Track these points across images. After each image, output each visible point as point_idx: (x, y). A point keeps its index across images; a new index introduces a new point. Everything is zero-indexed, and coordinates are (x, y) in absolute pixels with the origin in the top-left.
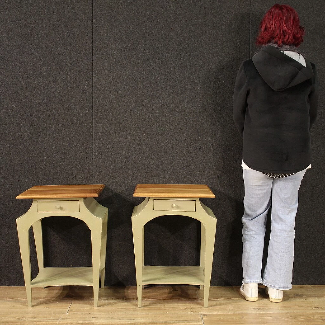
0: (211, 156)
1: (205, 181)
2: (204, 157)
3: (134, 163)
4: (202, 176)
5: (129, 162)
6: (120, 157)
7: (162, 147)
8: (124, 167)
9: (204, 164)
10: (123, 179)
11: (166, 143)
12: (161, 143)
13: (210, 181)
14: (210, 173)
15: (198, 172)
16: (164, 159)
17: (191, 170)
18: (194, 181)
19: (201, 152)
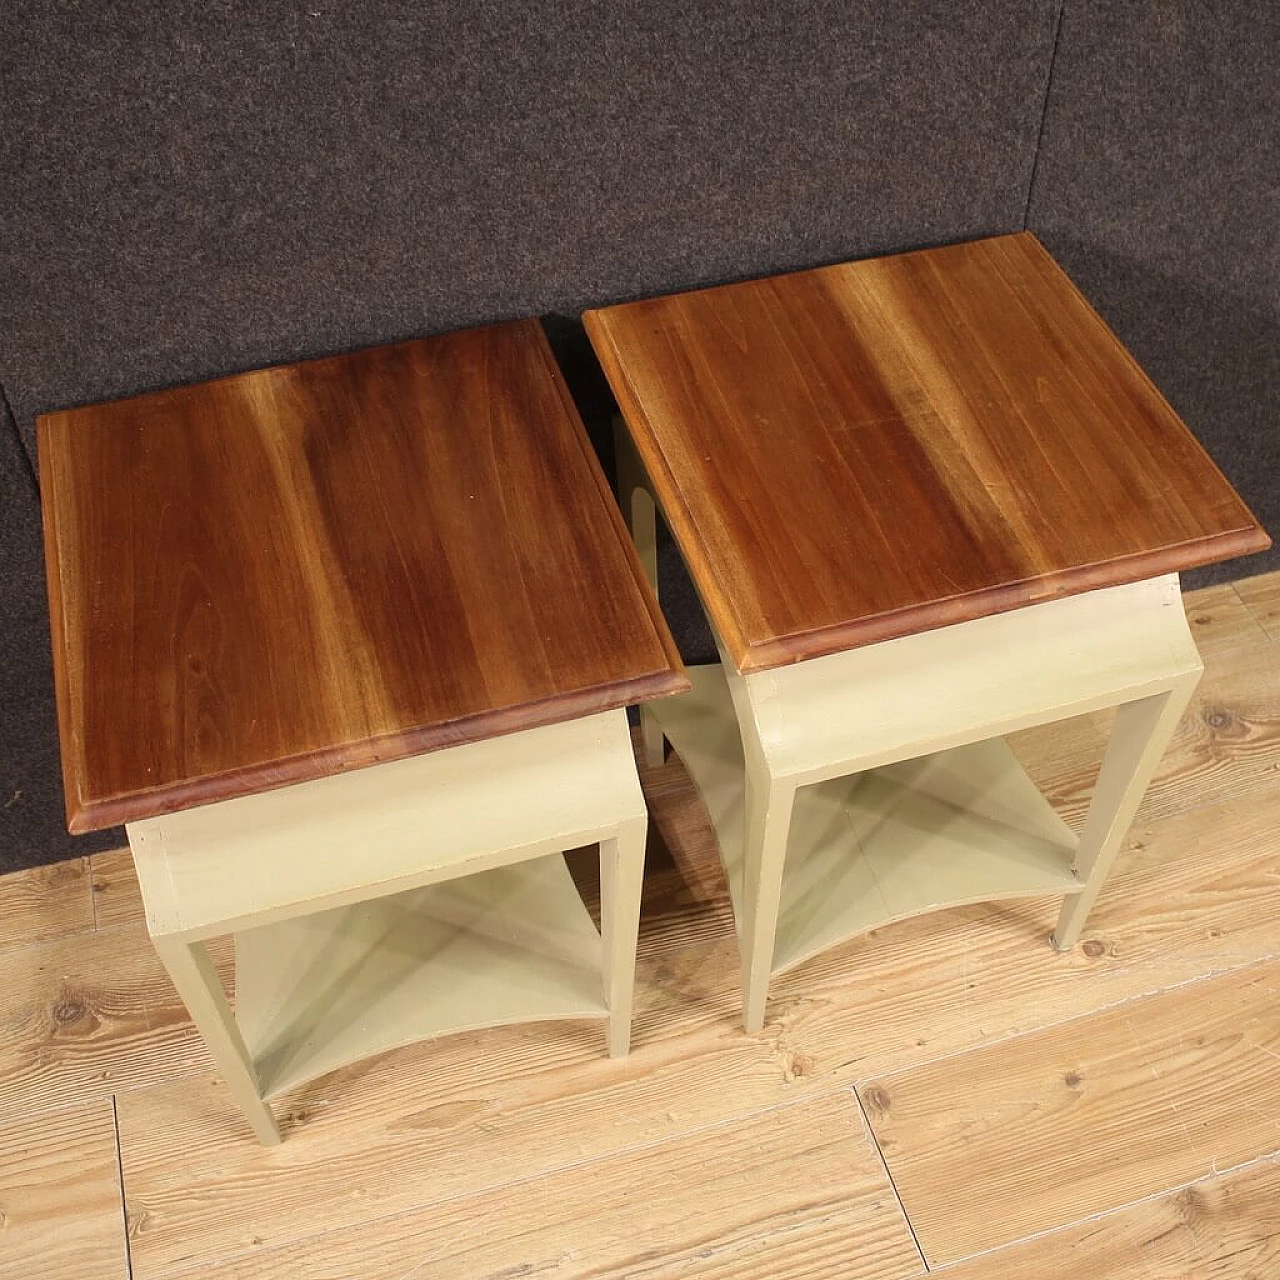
0: (815, 80)
1: (768, 239)
2: (769, 93)
3: (269, 220)
4: (750, 212)
5: (230, 216)
6: (159, 197)
7: (463, 77)
8: (203, 258)
9: (763, 141)
10: (210, 327)
11: (492, 42)
12: (452, 53)
13: (798, 233)
14: (803, 188)
15: (722, 197)
16: (485, 157)
17: (680, 188)
18: (700, 252)
19: (746, 64)
